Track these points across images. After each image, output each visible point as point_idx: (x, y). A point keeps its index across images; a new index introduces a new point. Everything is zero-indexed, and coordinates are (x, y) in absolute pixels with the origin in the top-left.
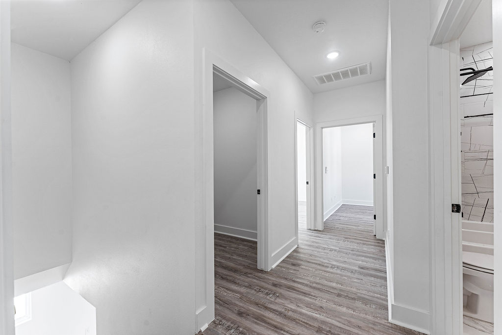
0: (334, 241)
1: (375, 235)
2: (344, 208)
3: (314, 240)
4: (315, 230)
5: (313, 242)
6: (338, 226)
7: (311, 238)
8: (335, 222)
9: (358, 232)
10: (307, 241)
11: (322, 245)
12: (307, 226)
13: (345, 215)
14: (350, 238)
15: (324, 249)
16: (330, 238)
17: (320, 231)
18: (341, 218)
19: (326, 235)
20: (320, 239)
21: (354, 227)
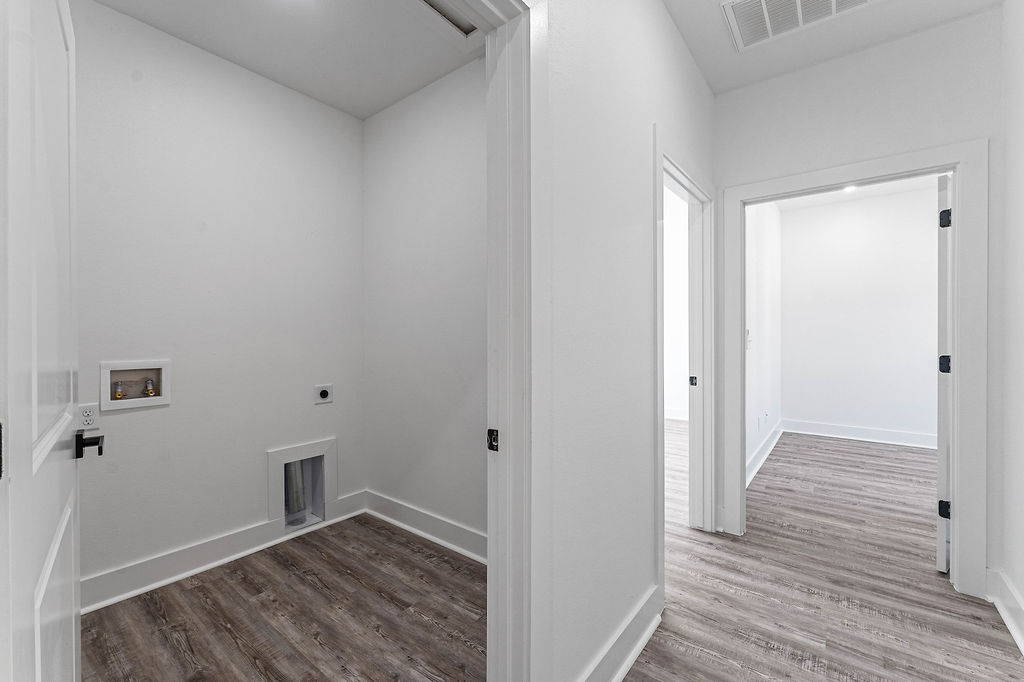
0: (796, 595)
1: (945, 575)
2: (790, 446)
3: (722, 588)
4: (717, 534)
5: (719, 597)
6: (792, 517)
7: (705, 576)
8: (775, 500)
9: (870, 550)
10: (695, 589)
11: (753, 619)
12: (692, 512)
13: (800, 471)
14: (851, 585)
15: (768, 642)
16: (778, 581)
17: (734, 539)
18: (794, 485)
19: (757, 558)
20: (741, 579)
21: (847, 526)
